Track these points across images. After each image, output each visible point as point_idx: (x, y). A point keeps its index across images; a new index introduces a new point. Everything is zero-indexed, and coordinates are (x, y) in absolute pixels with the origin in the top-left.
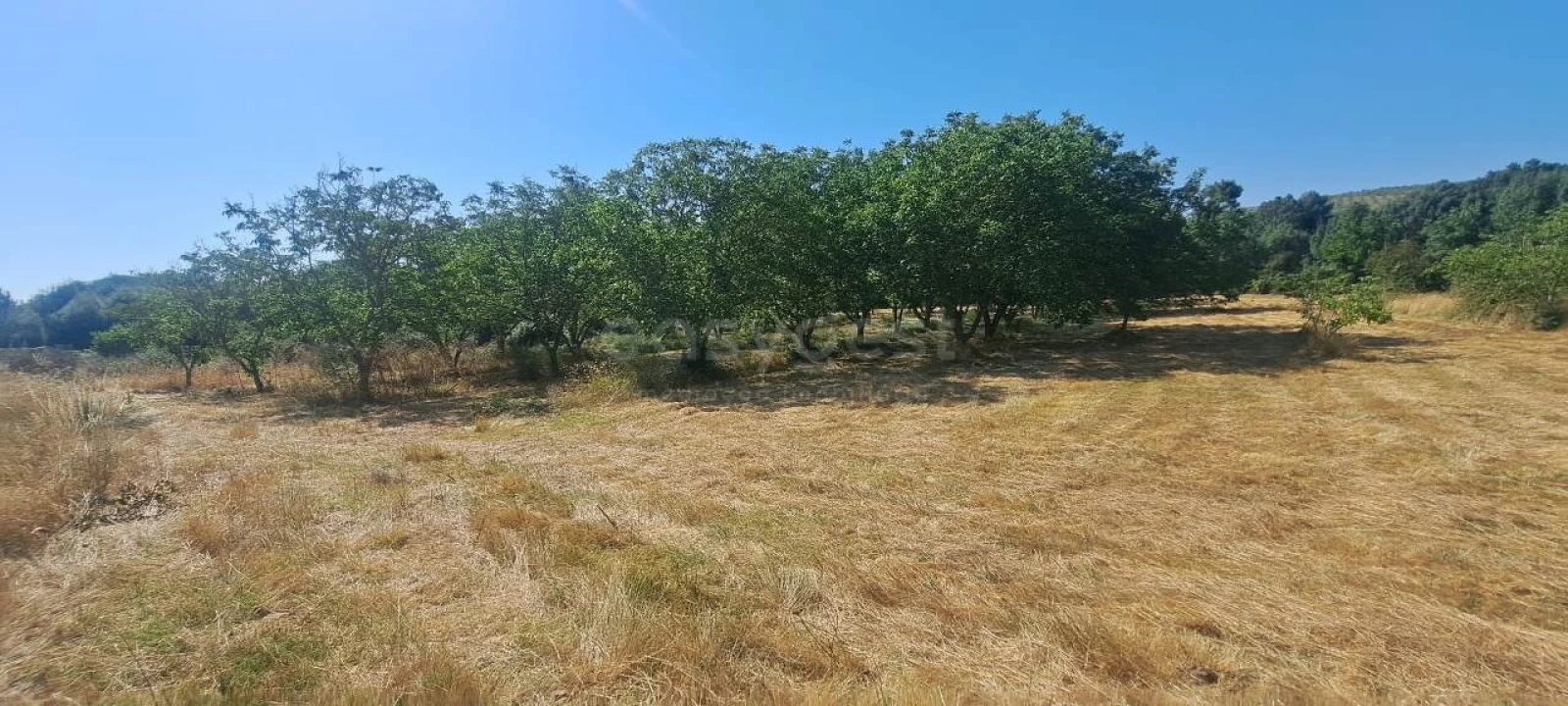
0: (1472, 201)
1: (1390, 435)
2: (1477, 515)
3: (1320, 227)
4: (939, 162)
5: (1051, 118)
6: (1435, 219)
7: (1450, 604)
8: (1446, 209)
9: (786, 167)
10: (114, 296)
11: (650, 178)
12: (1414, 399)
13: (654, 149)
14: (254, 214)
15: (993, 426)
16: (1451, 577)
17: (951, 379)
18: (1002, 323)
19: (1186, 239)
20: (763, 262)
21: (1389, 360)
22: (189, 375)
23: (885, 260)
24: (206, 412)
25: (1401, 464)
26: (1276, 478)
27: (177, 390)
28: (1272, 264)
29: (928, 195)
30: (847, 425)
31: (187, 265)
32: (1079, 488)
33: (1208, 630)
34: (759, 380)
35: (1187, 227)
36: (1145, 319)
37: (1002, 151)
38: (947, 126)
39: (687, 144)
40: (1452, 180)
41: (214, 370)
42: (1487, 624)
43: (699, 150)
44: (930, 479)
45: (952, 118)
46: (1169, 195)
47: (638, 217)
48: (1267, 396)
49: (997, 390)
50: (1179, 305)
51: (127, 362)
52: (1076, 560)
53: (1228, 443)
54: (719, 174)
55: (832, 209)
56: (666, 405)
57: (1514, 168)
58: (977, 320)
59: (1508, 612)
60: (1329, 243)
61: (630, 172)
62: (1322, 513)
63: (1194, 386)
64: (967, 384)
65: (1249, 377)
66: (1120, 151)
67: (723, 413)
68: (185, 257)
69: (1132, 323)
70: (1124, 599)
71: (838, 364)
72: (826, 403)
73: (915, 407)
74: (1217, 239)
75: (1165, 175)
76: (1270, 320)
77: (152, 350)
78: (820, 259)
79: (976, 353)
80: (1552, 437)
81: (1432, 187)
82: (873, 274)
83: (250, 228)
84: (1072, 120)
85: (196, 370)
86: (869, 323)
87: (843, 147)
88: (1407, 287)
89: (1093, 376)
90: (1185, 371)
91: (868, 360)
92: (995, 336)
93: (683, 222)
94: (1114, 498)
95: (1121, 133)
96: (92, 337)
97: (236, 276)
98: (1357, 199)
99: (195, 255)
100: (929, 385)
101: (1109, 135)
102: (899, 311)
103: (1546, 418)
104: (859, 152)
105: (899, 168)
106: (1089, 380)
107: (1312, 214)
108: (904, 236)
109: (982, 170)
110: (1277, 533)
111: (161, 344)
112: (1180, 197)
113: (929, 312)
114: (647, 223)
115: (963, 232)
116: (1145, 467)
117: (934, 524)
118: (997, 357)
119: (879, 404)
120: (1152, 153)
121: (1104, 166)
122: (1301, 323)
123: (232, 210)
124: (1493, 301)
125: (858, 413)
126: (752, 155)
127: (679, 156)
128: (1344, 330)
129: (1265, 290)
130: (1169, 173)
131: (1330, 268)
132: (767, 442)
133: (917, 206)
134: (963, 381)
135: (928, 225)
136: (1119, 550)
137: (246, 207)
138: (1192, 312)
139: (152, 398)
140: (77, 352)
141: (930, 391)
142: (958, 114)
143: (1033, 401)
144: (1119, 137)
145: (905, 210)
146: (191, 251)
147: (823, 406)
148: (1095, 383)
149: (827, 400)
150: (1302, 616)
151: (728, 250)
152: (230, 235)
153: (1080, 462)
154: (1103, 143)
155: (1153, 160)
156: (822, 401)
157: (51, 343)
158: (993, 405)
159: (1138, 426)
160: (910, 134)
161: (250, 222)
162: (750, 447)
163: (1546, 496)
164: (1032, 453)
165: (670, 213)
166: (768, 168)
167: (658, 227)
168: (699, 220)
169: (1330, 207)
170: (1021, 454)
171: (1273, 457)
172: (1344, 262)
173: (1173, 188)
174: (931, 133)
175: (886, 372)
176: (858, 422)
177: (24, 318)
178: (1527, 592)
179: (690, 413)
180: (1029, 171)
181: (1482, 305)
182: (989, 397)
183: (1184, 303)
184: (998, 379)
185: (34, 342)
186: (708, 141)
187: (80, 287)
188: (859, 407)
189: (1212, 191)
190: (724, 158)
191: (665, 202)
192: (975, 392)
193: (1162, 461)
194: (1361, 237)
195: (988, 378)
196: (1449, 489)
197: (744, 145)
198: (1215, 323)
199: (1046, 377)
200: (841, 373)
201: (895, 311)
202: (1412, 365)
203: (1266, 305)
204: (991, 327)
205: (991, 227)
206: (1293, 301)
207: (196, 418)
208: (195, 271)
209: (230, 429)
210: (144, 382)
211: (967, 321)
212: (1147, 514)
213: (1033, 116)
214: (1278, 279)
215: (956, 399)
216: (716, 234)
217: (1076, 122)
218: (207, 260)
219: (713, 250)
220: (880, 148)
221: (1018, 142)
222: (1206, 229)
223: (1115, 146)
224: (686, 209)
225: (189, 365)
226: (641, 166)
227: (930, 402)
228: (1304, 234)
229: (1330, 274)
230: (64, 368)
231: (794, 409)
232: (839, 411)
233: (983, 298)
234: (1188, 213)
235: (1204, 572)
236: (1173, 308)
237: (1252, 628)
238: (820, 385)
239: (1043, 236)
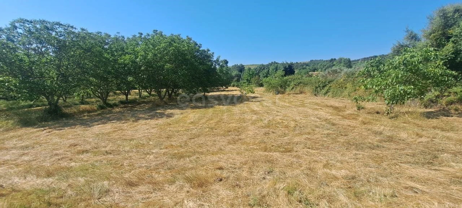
0: (266, 68)
1: (255, 117)
2: (267, 132)
3: (243, 72)
4: (151, 44)
5: (184, 37)
6: (261, 72)
7: (263, 151)
8: (263, 70)
9: (93, 38)
11: (21, 33)
12: (258, 109)
13: (23, 21)
15: (170, 124)
16: (263, 145)
17: (158, 111)
18: (173, 94)
19: (217, 72)
20: (84, 72)
21: (255, 101)
23: (135, 74)
25: (256, 123)
26: (235, 129)
28: (235, 80)
29: (148, 54)
30: (122, 129)
32: (193, 139)
33: (221, 168)
34: (84, 116)
35: (217, 70)
36: (209, 93)
37: (170, 44)
38: (153, 34)
39: (42, 22)
40: (264, 64)
42: (268, 154)
43: (48, 25)
44: (151, 143)
45: (155, 31)
46: (213, 61)
47: (15, 49)
48: (234, 110)
49: (172, 114)
50: (216, 89)
52: (191, 158)
53: (226, 122)
54: (60, 37)
55: (113, 55)
56: (35, 130)
57: (272, 62)
58: (166, 93)
59: (271, 151)
60: (245, 75)
61: (9, 29)
62: (243, 136)
63: (219, 109)
64: (163, 113)
65: (230, 106)
66: (201, 49)
67: (67, 130)
69: (206, 94)
70: (203, 166)
71: (118, 109)
72: (113, 123)
73: (146, 121)
74: (223, 73)
75: (212, 56)
76: (234, 93)
78: (109, 73)
79: (166, 103)
80: (278, 115)
81: (260, 65)
82: (130, 79)
84: (189, 38)
86: (130, 95)
87: (117, 34)
88: (257, 86)
89: (197, 108)
90: (218, 106)
91: (130, 107)
92: (171, 98)
93: (42, 54)
94: (201, 140)
95: (201, 44)
98: (249, 67)
100: (151, 114)
101: (198, 44)
102: (140, 91)
103: (277, 112)
104: (123, 37)
105: (138, 44)
106: (196, 109)
107: (241, 69)
108: (140, 67)
109: (165, 49)
110: (235, 142)
112: (215, 62)
113: (151, 91)
114: (20, 53)
115: (160, 67)
116: (208, 131)
117: (152, 157)
118: (172, 104)
119: (133, 121)
120: (209, 50)
121: (198, 52)
122: (240, 94)
124: (270, 89)
125: (125, 125)
126: (76, 31)
127: (38, 26)
128: (247, 95)
129: (234, 86)
130: (213, 56)
131: (245, 81)
132: (87, 139)
133: (145, 58)
134: (162, 112)
135: (149, 64)
136: (202, 153)
138: (219, 91)
141: (151, 115)
142: (157, 31)
143: (181, 116)
144: (201, 45)
145: (140, 58)
147: (112, 123)
148: (197, 110)
149: (113, 121)
150: (239, 160)
151: (67, 67)
153: (194, 132)
154: (197, 46)
155: (209, 52)
156: (112, 122)
158: (171, 118)
159: (207, 121)
160: (142, 34)
162: (80, 142)
163: (276, 127)
164: (181, 131)
165: (34, 50)
166: (84, 38)
167: (28, 56)
168: (51, 54)
169: (244, 68)
170: (178, 131)
171: (234, 125)
172: (247, 80)
173: (214, 60)
174: (148, 35)
175: (136, 110)
176: (125, 128)
178: (273, 146)
179: (49, 132)
180: (179, 51)
181: (268, 90)
182: (169, 116)
183: (218, 89)
184: (172, 110)
186: (53, 22)
188: (126, 123)
189: (222, 62)
190: (63, 31)
191: (32, 45)
192: (165, 115)
193: (212, 129)
194: (250, 75)
195: (169, 110)
196: (263, 127)
197: (72, 27)
198: (224, 94)
199: (185, 109)
200: (120, 112)
201: (139, 90)
202: (258, 102)
203: (234, 90)
204: (170, 95)
205: (168, 66)
206: (238, 89)
211: (163, 94)
212: (209, 143)
213: (179, 35)
214: (236, 84)
215: (159, 117)
216: (60, 60)
217: (190, 39)
219: (59, 67)
220: (131, 37)
221: (175, 42)
222: (221, 71)
223: (200, 47)
224: (43, 50)
226: (16, 28)
227: (151, 119)
228: (240, 73)
229: (245, 83)
231: (99, 126)
232: (117, 124)
233: (167, 86)
234: (217, 67)
235: (220, 155)
236: (215, 90)
237: (229, 165)
238: (111, 116)
239: (183, 70)
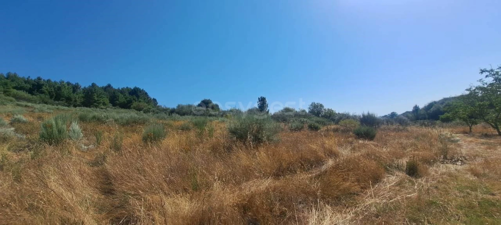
10: (445, 104)
14: (492, 70)
22: (471, 129)
24: (477, 141)
27: (467, 133)
31: (468, 93)
41: (479, 127)
51: (450, 124)
68: (467, 90)
77: (458, 121)
83: (491, 76)
85: (473, 127)
96: (439, 117)
97: (487, 93)
99: (470, 89)
111: (460, 118)
123: (482, 71)
137: (488, 69)
139: (458, 135)
140: (435, 121)
146: (468, 87)
152: (482, 80)
157: (429, 119)
161: (491, 74)
177: (422, 113)
185: (425, 119)
187: (435, 102)
207: (473, 142)
208: (470, 94)
209: (486, 146)
210: (456, 130)
218: (475, 90)
225: (470, 125)
230: (433, 125)
